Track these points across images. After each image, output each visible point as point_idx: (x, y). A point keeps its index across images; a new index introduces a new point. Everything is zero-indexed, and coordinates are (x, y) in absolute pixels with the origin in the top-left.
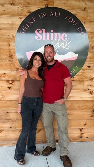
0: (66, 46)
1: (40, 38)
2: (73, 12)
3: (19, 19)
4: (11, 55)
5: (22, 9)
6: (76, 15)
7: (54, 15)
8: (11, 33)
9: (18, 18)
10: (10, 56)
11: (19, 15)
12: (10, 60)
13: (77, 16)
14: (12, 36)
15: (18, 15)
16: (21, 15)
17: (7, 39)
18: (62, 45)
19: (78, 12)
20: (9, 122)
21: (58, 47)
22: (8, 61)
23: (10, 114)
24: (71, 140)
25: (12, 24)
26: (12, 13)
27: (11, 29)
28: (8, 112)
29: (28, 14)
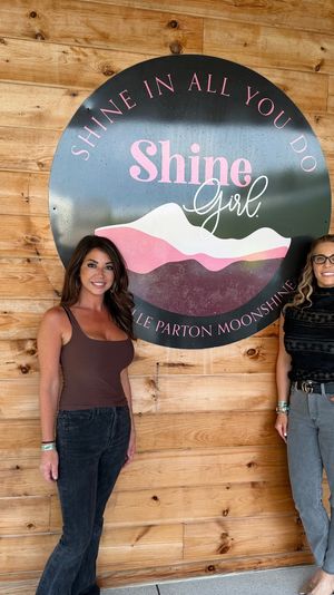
2: (274, 76)
3: (68, 98)
4: (32, 240)
5: (79, 60)
6: (286, 89)
8: (33, 152)
9: (63, 91)
10: (28, 244)
11: (68, 81)
12: (29, 261)
13: (288, 94)
14: (39, 164)
15: (61, 82)
16: (72, 83)
17: (17, 177)
18: (234, 202)
19: (293, 79)
20: (23, 504)
22: (20, 261)
23: (25, 473)
24: (263, 559)
25: (39, 117)
26: (37, 74)
27: (34, 137)
28: (18, 468)
29: (106, 79)
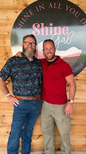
0: (67, 41)
1: (38, 34)
2: (75, 2)
3: (15, 14)
4: (7, 53)
5: (18, 3)
6: (79, 5)
7: (53, 6)
8: (6, 29)
9: (14, 12)
10: (5, 54)
12: (6, 59)
13: (79, 6)
14: (8, 32)
15: (13, 9)
16: (16, 9)
17: (2, 36)
18: (63, 40)
19: (80, 2)
20: (5, 126)
21: (58, 42)
22: (3, 59)
23: (6, 117)
24: (75, 148)
25: (8, 19)
26: (7, 8)
27: (6, 25)
28: (4, 116)
29: (25, 7)
